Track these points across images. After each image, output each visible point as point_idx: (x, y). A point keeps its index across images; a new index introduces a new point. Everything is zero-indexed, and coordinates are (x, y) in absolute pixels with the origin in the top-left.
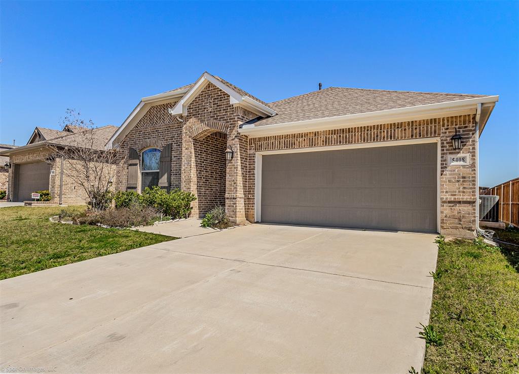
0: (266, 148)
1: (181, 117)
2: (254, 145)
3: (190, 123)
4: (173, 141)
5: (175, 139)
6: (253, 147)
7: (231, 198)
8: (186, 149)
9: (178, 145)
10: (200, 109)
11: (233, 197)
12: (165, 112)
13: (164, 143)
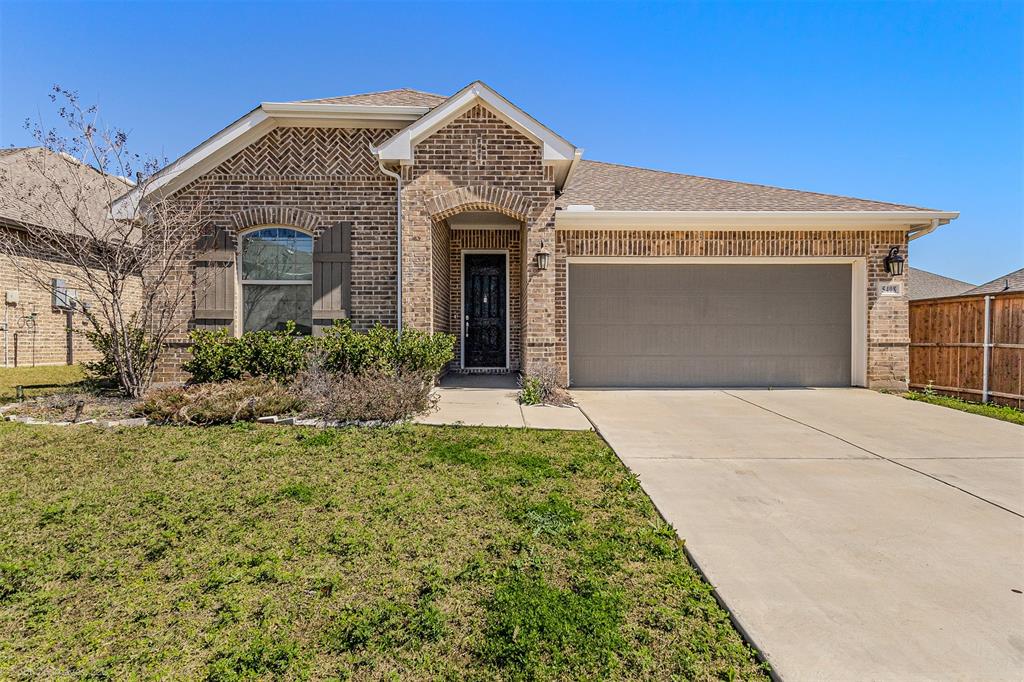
0: (591, 252)
1: (395, 166)
2: (564, 244)
3: (423, 183)
4: (356, 218)
5: (362, 213)
6: (562, 247)
7: (541, 345)
8: (414, 239)
9: (372, 228)
10: (453, 157)
11: (545, 341)
12: (323, 146)
13: (326, 219)
